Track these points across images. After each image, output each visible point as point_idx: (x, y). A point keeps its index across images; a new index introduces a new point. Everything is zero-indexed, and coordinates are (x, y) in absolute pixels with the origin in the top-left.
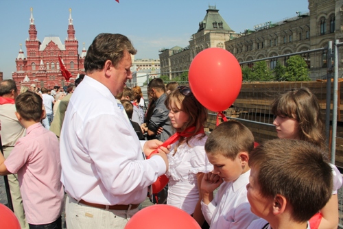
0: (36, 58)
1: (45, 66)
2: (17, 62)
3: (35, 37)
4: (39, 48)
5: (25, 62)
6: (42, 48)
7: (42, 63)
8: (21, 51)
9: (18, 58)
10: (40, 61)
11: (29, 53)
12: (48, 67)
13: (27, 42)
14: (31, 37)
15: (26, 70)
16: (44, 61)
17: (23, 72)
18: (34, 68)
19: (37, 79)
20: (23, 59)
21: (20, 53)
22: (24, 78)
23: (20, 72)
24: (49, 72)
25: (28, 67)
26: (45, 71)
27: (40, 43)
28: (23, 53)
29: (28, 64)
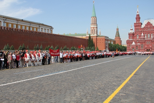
0: (139, 32)
1: (144, 36)
2: (129, 34)
3: (139, 21)
4: (141, 26)
5: (133, 34)
6: (143, 26)
7: (142, 34)
8: (131, 29)
9: (130, 32)
10: (141, 33)
11: (135, 29)
12: (146, 36)
13: (135, 24)
14: (137, 21)
15: (134, 39)
16: (143, 33)
17: (132, 40)
18: (138, 37)
19: (139, 44)
20: (132, 33)
21: (131, 30)
22: (132, 43)
23: (130, 40)
24: (146, 39)
25: (135, 37)
26: (144, 39)
27: (142, 24)
28: (132, 30)
29: (135, 35)
